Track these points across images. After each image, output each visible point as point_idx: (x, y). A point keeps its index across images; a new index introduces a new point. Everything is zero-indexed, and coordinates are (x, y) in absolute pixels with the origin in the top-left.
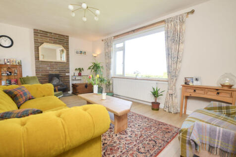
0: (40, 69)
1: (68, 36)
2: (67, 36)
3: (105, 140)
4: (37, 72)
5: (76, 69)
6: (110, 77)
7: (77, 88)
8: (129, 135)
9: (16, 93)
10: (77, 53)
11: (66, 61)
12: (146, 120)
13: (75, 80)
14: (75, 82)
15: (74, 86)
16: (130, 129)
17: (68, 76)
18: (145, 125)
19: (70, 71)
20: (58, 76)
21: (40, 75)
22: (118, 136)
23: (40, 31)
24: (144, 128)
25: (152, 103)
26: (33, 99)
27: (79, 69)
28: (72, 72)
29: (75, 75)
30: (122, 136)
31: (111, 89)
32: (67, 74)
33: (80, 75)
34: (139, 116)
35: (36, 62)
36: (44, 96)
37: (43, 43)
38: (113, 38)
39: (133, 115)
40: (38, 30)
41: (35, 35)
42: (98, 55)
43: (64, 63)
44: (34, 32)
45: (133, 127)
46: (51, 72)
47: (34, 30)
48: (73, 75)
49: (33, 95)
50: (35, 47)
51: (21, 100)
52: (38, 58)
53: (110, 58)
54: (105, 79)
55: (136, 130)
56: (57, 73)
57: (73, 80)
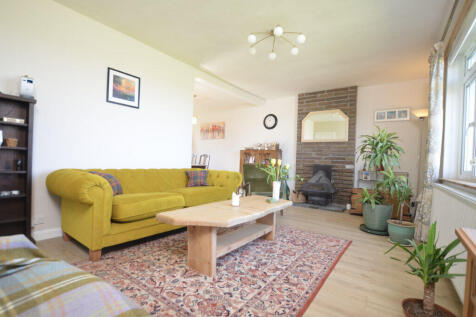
0: (303, 157)
1: (355, 88)
2: (352, 88)
4: (298, 160)
10: (379, 116)
11: (346, 140)
19: (356, 161)
20: (327, 169)
23: (307, 94)
29: (367, 168)
35: (297, 145)
37: (308, 113)
40: (303, 95)
41: (299, 103)
43: (343, 143)
44: (299, 100)
47: (300, 95)
48: (361, 168)
50: (298, 121)
52: (301, 138)
56: (329, 163)
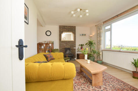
0: (61, 45)
1: (75, 27)
3: (84, 88)
4: (60, 47)
5: (79, 45)
6: (101, 50)
7: (80, 56)
8: (102, 89)
9: (47, 56)
10: (80, 35)
11: (74, 41)
12: (122, 84)
13: (79, 51)
14: (78, 53)
15: (78, 55)
16: (105, 86)
17: (75, 49)
18: (119, 87)
19: (76, 46)
20: (69, 49)
21: (61, 49)
22: (93, 88)
23: (62, 26)
24: (117, 88)
25: (133, 72)
26: (54, 59)
27: (81, 45)
28: (77, 47)
29: (79, 48)
30: (96, 89)
31: (101, 59)
32: (74, 48)
33: (82, 48)
34: (117, 80)
35: (60, 42)
36: (59, 58)
37: (63, 32)
38: (102, 23)
39: (112, 78)
40: (61, 26)
41: (59, 28)
42: (93, 35)
44: (59, 27)
45: (107, 85)
46: (66, 47)
47: (59, 26)
48: (78, 48)
49: (54, 58)
50: (60, 34)
51: (49, 59)
52: (61, 39)
53: (100, 37)
54: (97, 51)
55: (109, 88)
56: (69, 47)
57: (77, 51)
